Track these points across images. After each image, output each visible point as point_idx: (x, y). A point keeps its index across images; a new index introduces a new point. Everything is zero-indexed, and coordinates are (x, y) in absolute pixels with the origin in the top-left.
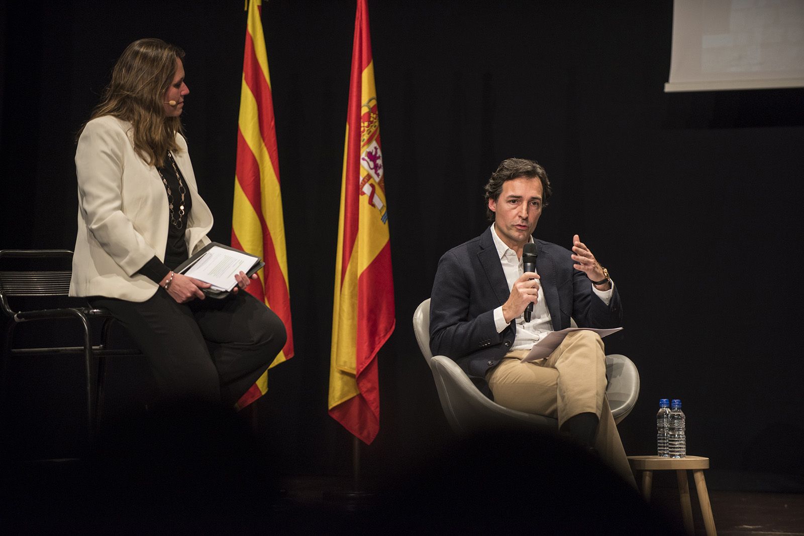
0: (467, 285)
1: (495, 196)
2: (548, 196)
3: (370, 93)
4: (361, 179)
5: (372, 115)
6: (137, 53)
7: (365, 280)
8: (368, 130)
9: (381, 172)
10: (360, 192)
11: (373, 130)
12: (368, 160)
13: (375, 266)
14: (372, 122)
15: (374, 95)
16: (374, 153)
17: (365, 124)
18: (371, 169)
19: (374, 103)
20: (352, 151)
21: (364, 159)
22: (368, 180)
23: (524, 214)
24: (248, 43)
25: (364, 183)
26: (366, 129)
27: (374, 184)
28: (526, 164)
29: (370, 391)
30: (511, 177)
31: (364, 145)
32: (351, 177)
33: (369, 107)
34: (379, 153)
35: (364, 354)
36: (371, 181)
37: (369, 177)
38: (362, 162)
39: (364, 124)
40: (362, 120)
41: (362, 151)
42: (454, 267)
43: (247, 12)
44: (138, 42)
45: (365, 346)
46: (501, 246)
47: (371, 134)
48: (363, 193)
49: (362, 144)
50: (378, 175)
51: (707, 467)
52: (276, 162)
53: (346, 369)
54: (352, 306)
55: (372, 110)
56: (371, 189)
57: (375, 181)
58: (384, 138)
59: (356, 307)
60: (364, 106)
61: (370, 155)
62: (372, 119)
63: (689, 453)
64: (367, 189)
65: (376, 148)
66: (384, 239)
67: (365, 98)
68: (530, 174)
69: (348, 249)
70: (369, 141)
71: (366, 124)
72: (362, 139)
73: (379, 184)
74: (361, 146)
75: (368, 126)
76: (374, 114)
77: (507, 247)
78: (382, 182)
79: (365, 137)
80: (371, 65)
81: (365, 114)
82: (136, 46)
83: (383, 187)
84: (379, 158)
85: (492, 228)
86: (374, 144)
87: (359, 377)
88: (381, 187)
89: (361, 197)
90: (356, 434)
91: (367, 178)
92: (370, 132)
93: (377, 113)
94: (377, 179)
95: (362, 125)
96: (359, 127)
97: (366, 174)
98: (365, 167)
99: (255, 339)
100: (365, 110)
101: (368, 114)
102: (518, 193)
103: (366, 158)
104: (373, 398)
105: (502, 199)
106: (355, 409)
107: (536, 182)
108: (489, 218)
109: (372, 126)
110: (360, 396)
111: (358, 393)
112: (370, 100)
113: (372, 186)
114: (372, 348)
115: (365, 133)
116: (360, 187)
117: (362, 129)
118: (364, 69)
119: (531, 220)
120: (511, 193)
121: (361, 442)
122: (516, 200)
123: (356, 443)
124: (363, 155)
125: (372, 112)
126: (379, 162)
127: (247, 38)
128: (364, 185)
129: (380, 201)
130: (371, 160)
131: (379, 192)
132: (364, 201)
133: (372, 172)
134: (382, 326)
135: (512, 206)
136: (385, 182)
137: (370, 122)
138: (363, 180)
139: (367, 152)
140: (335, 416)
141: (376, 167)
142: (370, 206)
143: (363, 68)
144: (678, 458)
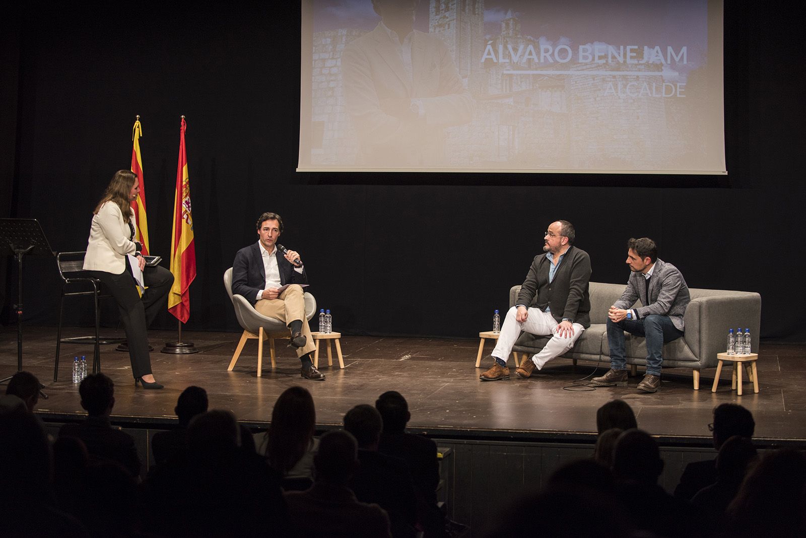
0: (247, 263)
1: (260, 228)
2: (282, 228)
3: (186, 176)
4: (183, 212)
5: (187, 185)
6: (121, 176)
7: (184, 255)
8: (185, 192)
9: (190, 209)
10: (182, 218)
11: (187, 191)
13: (188, 249)
15: (188, 177)
16: (188, 201)
17: (184, 189)
19: (188, 180)
20: (178, 200)
21: (184, 204)
23: (270, 235)
24: (134, 153)
25: (184, 213)
28: (271, 215)
29: (186, 301)
30: (265, 220)
32: (178, 212)
33: (186, 181)
34: (190, 201)
35: (184, 286)
36: (187, 213)
37: (186, 211)
40: (183, 187)
41: (183, 200)
42: (243, 255)
43: (133, 141)
44: (120, 171)
45: (185, 283)
46: (262, 249)
47: (187, 193)
48: (184, 218)
49: (183, 197)
51: (340, 337)
52: (145, 204)
53: (177, 292)
54: (179, 265)
55: (187, 183)
58: (191, 195)
59: (181, 266)
60: (184, 181)
61: (186, 202)
62: (187, 187)
63: (333, 332)
64: (185, 216)
65: (189, 199)
66: (192, 237)
67: (184, 179)
68: (273, 218)
69: (177, 242)
70: (186, 196)
73: (190, 214)
77: (265, 250)
79: (184, 194)
80: (186, 165)
81: (184, 185)
82: (119, 172)
84: (190, 203)
85: (259, 241)
86: (188, 197)
87: (182, 296)
89: (182, 220)
90: (180, 319)
93: (189, 184)
94: (189, 212)
96: (181, 189)
97: (184, 210)
98: (184, 207)
99: (162, 281)
100: (184, 183)
102: (268, 226)
104: (187, 304)
105: (262, 229)
106: (179, 309)
107: (276, 221)
108: (257, 237)
110: (182, 303)
111: (181, 301)
112: (186, 179)
113: (187, 215)
114: (187, 283)
116: (182, 216)
117: (183, 191)
119: (273, 237)
120: (265, 226)
121: (182, 323)
122: (267, 229)
123: (180, 323)
124: (184, 202)
126: (190, 205)
129: (190, 222)
130: (187, 204)
131: (190, 217)
132: (184, 221)
133: (187, 209)
134: (191, 274)
135: (266, 231)
136: (192, 214)
139: (185, 200)
140: (170, 312)
141: (189, 207)
142: (186, 224)
143: (183, 166)
144: (329, 334)
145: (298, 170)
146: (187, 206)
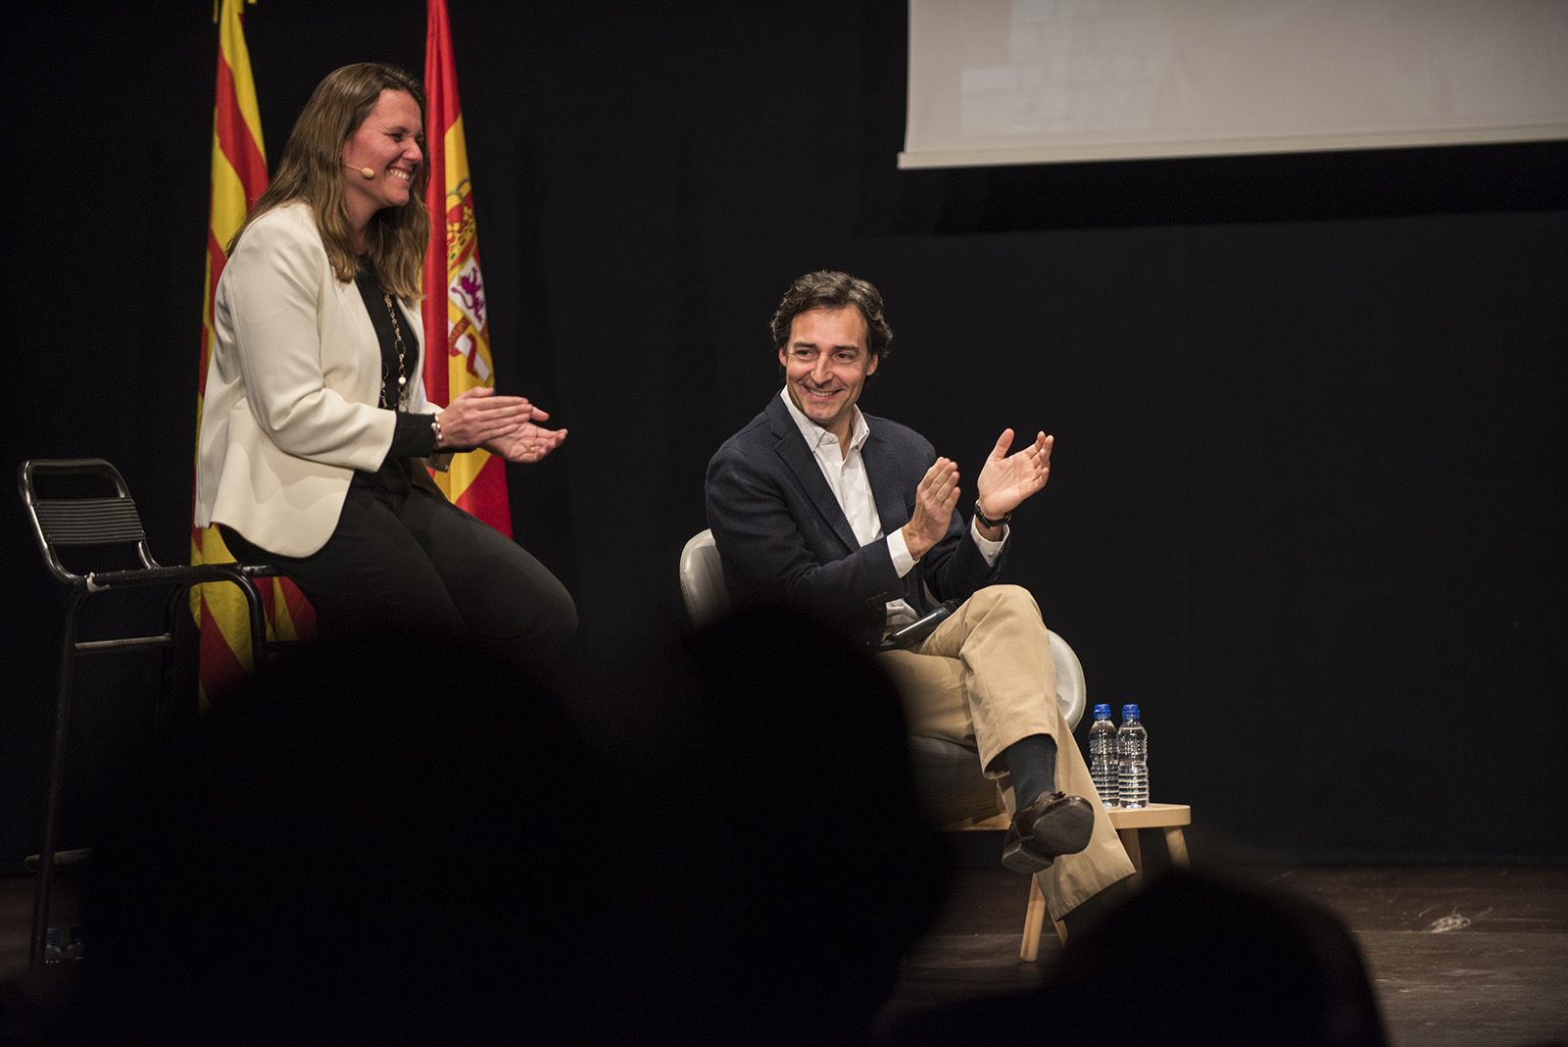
3: (458, 172)
4: (451, 326)
5: (466, 209)
8: (460, 238)
9: (483, 312)
10: (450, 350)
11: (468, 236)
12: (463, 292)
13: (482, 481)
14: (466, 223)
15: (466, 175)
16: (471, 280)
17: (453, 228)
18: (470, 308)
19: (466, 189)
20: (432, 274)
21: (454, 290)
22: (465, 328)
24: (224, 80)
25: (457, 333)
26: (457, 236)
27: (474, 334)
31: (453, 267)
32: (432, 325)
33: (459, 194)
34: (479, 280)
36: (470, 330)
37: (465, 322)
38: (450, 294)
39: (453, 226)
40: (448, 220)
41: (450, 277)
43: (219, 24)
47: (465, 244)
48: (456, 353)
49: (450, 262)
50: (479, 318)
51: (1187, 822)
55: (464, 202)
56: (469, 344)
57: (475, 329)
58: (485, 249)
60: (451, 194)
61: (464, 281)
62: (466, 218)
63: (1155, 798)
64: (462, 344)
65: (474, 270)
67: (451, 181)
70: (463, 258)
71: (457, 226)
72: (450, 253)
73: (482, 334)
74: (449, 268)
75: (460, 231)
76: (469, 208)
78: (486, 331)
79: (455, 250)
80: (459, 120)
81: (452, 210)
83: (488, 339)
84: (479, 288)
86: (471, 263)
88: (484, 339)
89: (450, 358)
91: (462, 324)
92: (464, 241)
93: (472, 206)
94: (479, 326)
95: (449, 228)
96: (443, 232)
97: (459, 317)
98: (457, 304)
100: (452, 202)
101: (459, 208)
103: (460, 288)
105: (791, 347)
109: (466, 230)
112: (461, 185)
113: (471, 338)
115: (455, 242)
116: (450, 341)
117: (449, 236)
118: (449, 127)
120: (802, 338)
122: (814, 348)
124: (454, 282)
125: (466, 205)
126: (480, 295)
127: (221, 70)
128: (457, 338)
129: (483, 368)
130: (467, 292)
131: (483, 348)
132: (457, 365)
133: (470, 314)
135: (809, 358)
136: (490, 333)
137: (463, 224)
138: (456, 328)
139: (460, 277)
141: (476, 305)
142: (469, 375)
143: (446, 125)
144: (1136, 807)
145: (906, 161)
146: (469, 299)
